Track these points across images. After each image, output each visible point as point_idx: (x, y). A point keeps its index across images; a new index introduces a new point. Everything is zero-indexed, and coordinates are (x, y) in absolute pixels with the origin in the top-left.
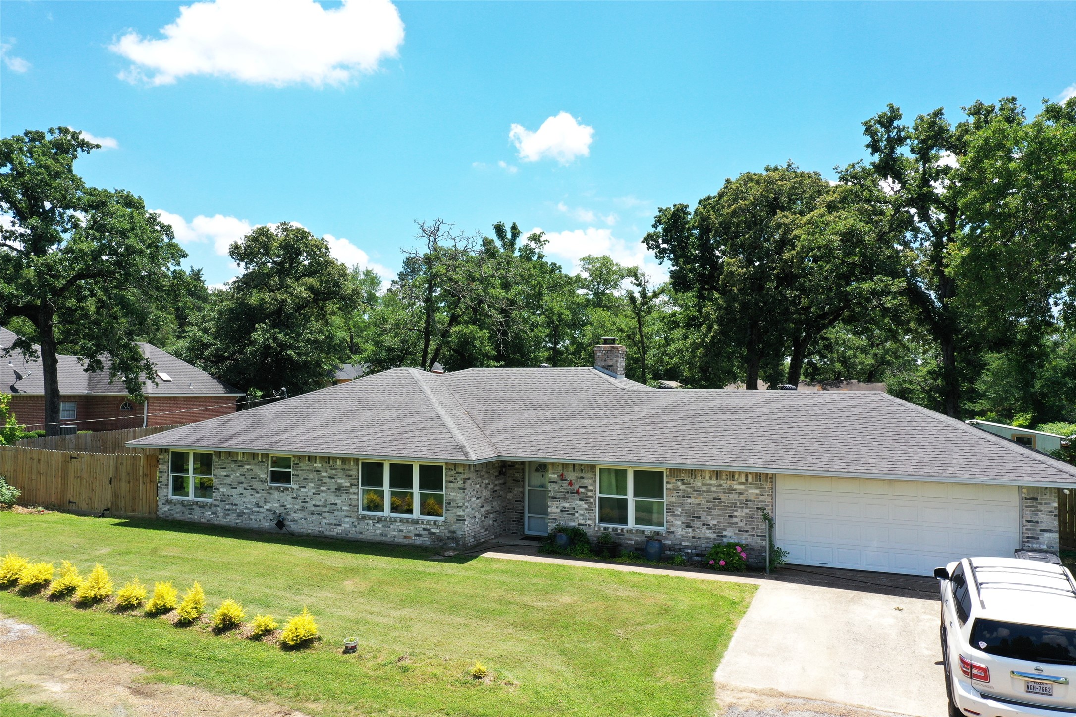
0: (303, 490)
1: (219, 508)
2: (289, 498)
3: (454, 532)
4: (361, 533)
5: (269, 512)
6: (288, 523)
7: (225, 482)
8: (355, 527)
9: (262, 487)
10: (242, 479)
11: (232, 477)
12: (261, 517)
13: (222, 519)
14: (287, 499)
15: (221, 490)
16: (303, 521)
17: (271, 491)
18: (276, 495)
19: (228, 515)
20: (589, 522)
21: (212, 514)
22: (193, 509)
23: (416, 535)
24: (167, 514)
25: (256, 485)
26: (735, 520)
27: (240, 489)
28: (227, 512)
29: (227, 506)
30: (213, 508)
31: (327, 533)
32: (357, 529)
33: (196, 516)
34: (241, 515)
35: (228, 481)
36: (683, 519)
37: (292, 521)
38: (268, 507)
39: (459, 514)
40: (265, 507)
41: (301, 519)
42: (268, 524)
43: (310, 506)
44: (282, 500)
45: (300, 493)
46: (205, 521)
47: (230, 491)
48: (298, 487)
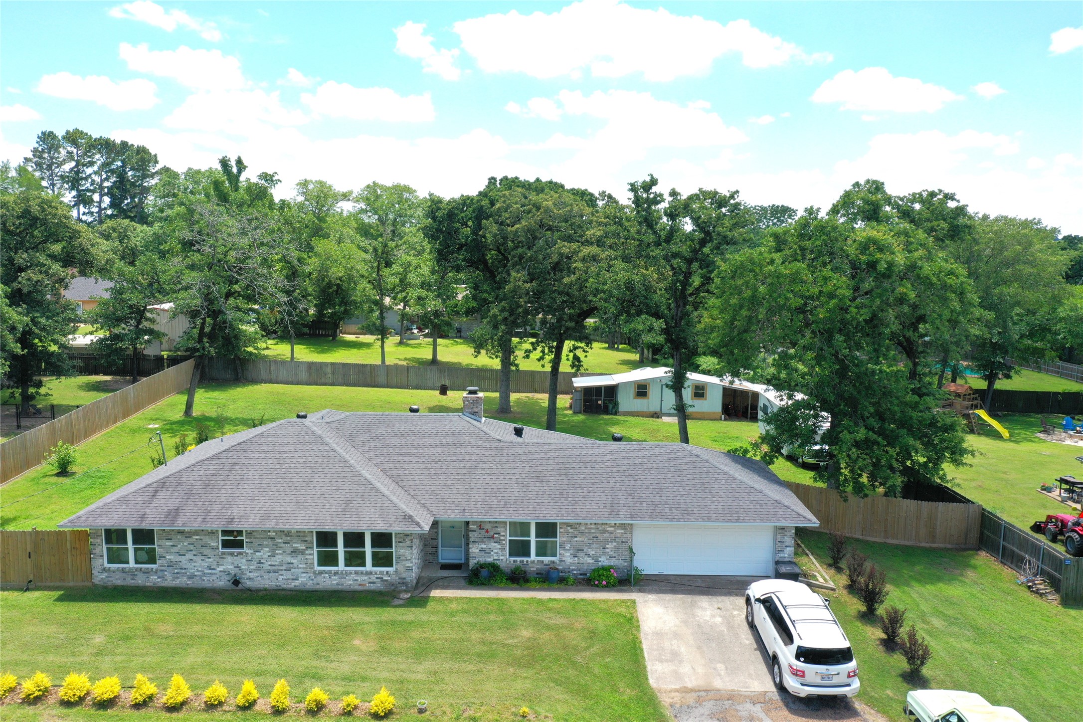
0: (257, 554)
1: (166, 573)
2: (244, 561)
3: (404, 579)
4: (318, 584)
5: (223, 573)
6: (242, 581)
7: (172, 550)
8: (313, 580)
9: (213, 553)
10: (192, 547)
11: (179, 546)
12: (214, 577)
13: (170, 581)
14: (243, 563)
15: (168, 557)
16: (259, 578)
17: (224, 556)
18: (229, 559)
19: (178, 578)
20: (501, 558)
21: (159, 578)
22: (136, 575)
23: (369, 583)
24: (105, 581)
25: (206, 551)
26: (607, 550)
27: (189, 556)
28: (175, 575)
29: (176, 571)
30: (160, 574)
31: (285, 586)
32: (315, 582)
33: (140, 581)
34: (192, 577)
35: (175, 549)
36: (571, 552)
37: (247, 579)
38: (222, 569)
39: (407, 565)
40: (218, 569)
41: (257, 577)
42: (222, 583)
43: (266, 566)
44: (236, 563)
45: (254, 556)
46: (151, 584)
47: (178, 558)
48: (252, 551)
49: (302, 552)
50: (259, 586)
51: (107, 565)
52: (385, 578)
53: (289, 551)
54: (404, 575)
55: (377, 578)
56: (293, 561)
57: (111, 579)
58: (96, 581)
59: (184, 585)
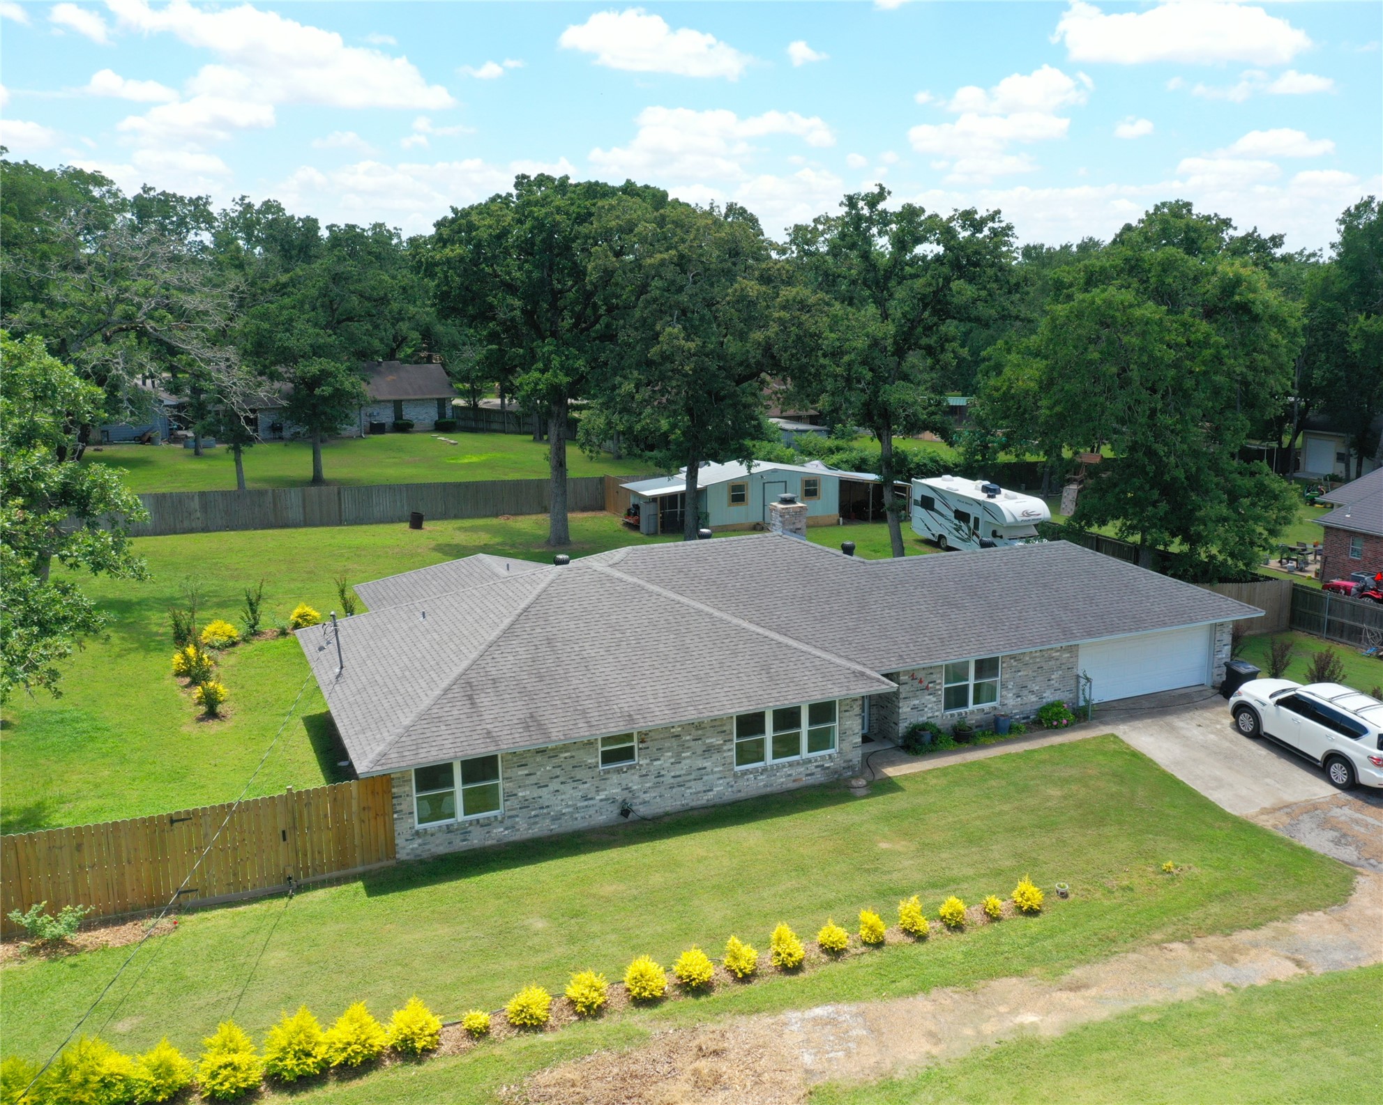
0: (655, 763)
1: (517, 819)
2: (636, 778)
3: (851, 760)
4: (740, 791)
5: (604, 803)
6: (634, 808)
7: (527, 782)
8: (732, 786)
9: (590, 774)
10: (558, 771)
11: (538, 773)
12: (592, 811)
13: (524, 830)
14: (633, 781)
15: (520, 794)
16: (658, 799)
17: (607, 776)
18: (615, 778)
19: (536, 823)
20: (936, 714)
21: (506, 829)
22: (470, 832)
23: (807, 775)
24: (418, 852)
25: (579, 774)
26: (1052, 682)
27: (554, 785)
28: (532, 820)
29: (533, 813)
30: (508, 823)
31: (693, 804)
32: (735, 789)
33: (477, 839)
34: (558, 817)
35: (533, 779)
36: (1014, 691)
37: (640, 804)
38: (603, 797)
39: (855, 741)
40: (598, 798)
41: (655, 797)
42: (605, 815)
43: (668, 780)
44: (624, 783)
45: (652, 768)
46: (494, 842)
47: (537, 792)
48: (648, 761)
49: (719, 749)
50: (658, 810)
51: (418, 827)
52: (826, 765)
53: (699, 752)
54: (849, 757)
55: (817, 767)
56: (706, 764)
57: (427, 847)
58: (402, 855)
59: (546, 833)
